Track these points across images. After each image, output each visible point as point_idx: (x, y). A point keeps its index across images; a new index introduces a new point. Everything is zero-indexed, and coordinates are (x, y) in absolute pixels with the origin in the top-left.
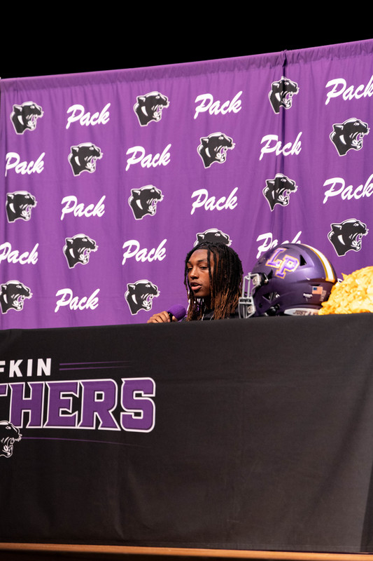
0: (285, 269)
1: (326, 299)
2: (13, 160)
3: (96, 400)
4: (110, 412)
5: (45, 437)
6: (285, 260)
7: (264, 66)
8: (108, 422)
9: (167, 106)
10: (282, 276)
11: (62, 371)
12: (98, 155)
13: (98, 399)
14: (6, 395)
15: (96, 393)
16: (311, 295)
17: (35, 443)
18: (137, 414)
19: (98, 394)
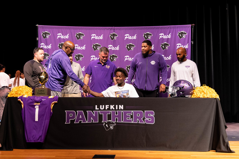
0: (185, 86)
2: (43, 45)
4: (142, 119)
7: (108, 30)
8: (141, 121)
9: (84, 36)
10: (186, 88)
14: (110, 114)
16: (191, 93)
17: (118, 126)
18: (149, 120)
19: (138, 114)
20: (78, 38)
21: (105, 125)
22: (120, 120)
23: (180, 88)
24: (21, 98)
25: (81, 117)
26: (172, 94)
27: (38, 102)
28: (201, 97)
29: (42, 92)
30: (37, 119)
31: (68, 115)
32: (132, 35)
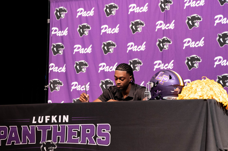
0: (163, 81)
1: (180, 93)
3: (87, 133)
4: (92, 137)
5: (67, 147)
6: (163, 77)
8: (92, 141)
9: (117, 9)
10: (162, 83)
11: (73, 120)
12: (89, 28)
13: (87, 132)
14: (51, 130)
15: (87, 129)
16: (174, 91)
18: (103, 138)
19: (87, 130)
21: (43, 148)
22: (62, 140)
25: (13, 135)
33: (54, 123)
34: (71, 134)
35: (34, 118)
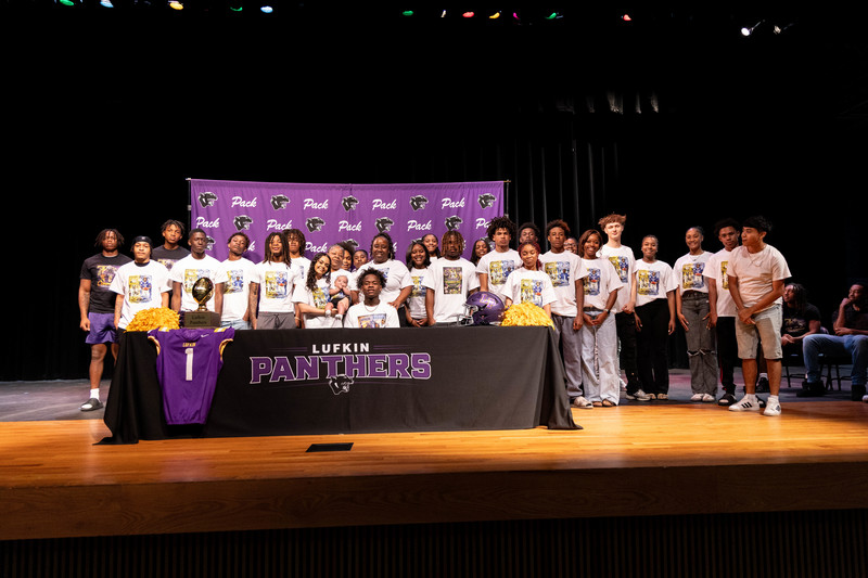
2: (201, 221)
4: (405, 369)
5: (369, 382)
6: (490, 300)
7: (339, 189)
8: (404, 374)
9: (289, 202)
10: (490, 307)
12: (251, 222)
14: (342, 361)
17: (359, 385)
18: (420, 370)
19: (398, 361)
20: (276, 207)
21: (333, 384)
22: (362, 373)
23: (480, 308)
24: (155, 333)
25: (282, 369)
26: (464, 320)
27: (192, 342)
28: (520, 324)
29: (201, 320)
30: (189, 376)
31: (256, 365)
32: (387, 201)
33: (347, 353)
34: (374, 366)
35: (314, 346)
